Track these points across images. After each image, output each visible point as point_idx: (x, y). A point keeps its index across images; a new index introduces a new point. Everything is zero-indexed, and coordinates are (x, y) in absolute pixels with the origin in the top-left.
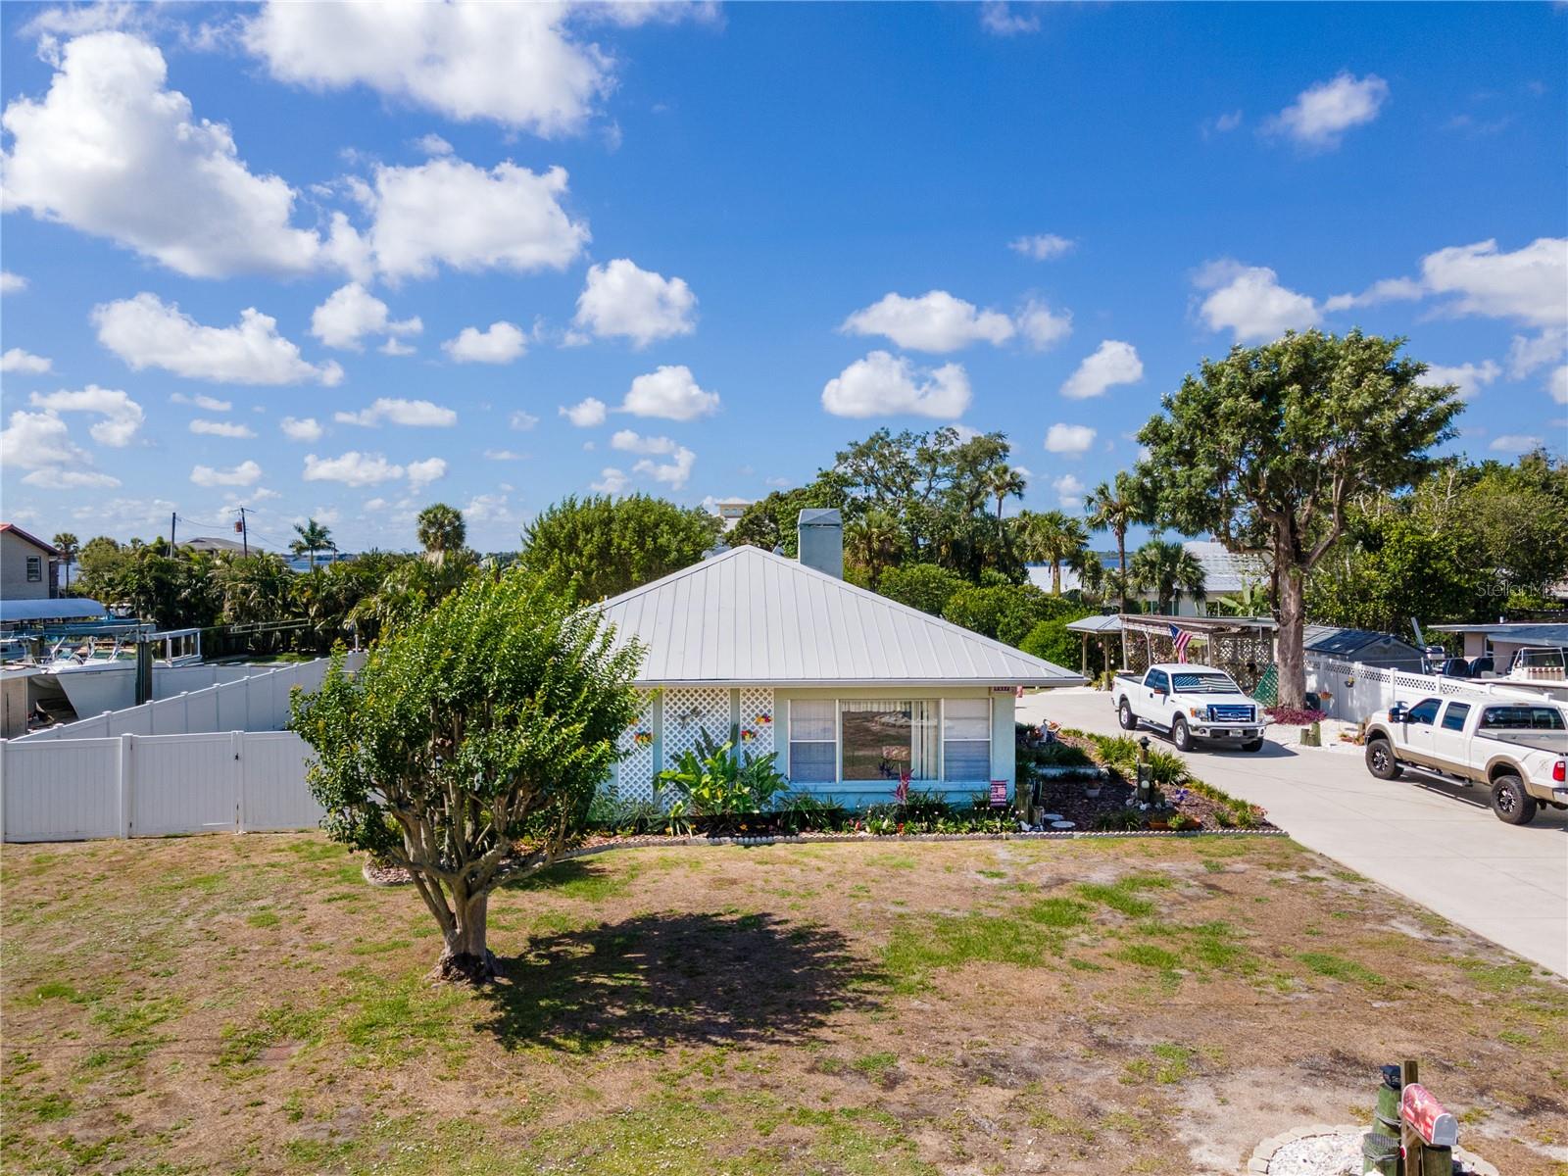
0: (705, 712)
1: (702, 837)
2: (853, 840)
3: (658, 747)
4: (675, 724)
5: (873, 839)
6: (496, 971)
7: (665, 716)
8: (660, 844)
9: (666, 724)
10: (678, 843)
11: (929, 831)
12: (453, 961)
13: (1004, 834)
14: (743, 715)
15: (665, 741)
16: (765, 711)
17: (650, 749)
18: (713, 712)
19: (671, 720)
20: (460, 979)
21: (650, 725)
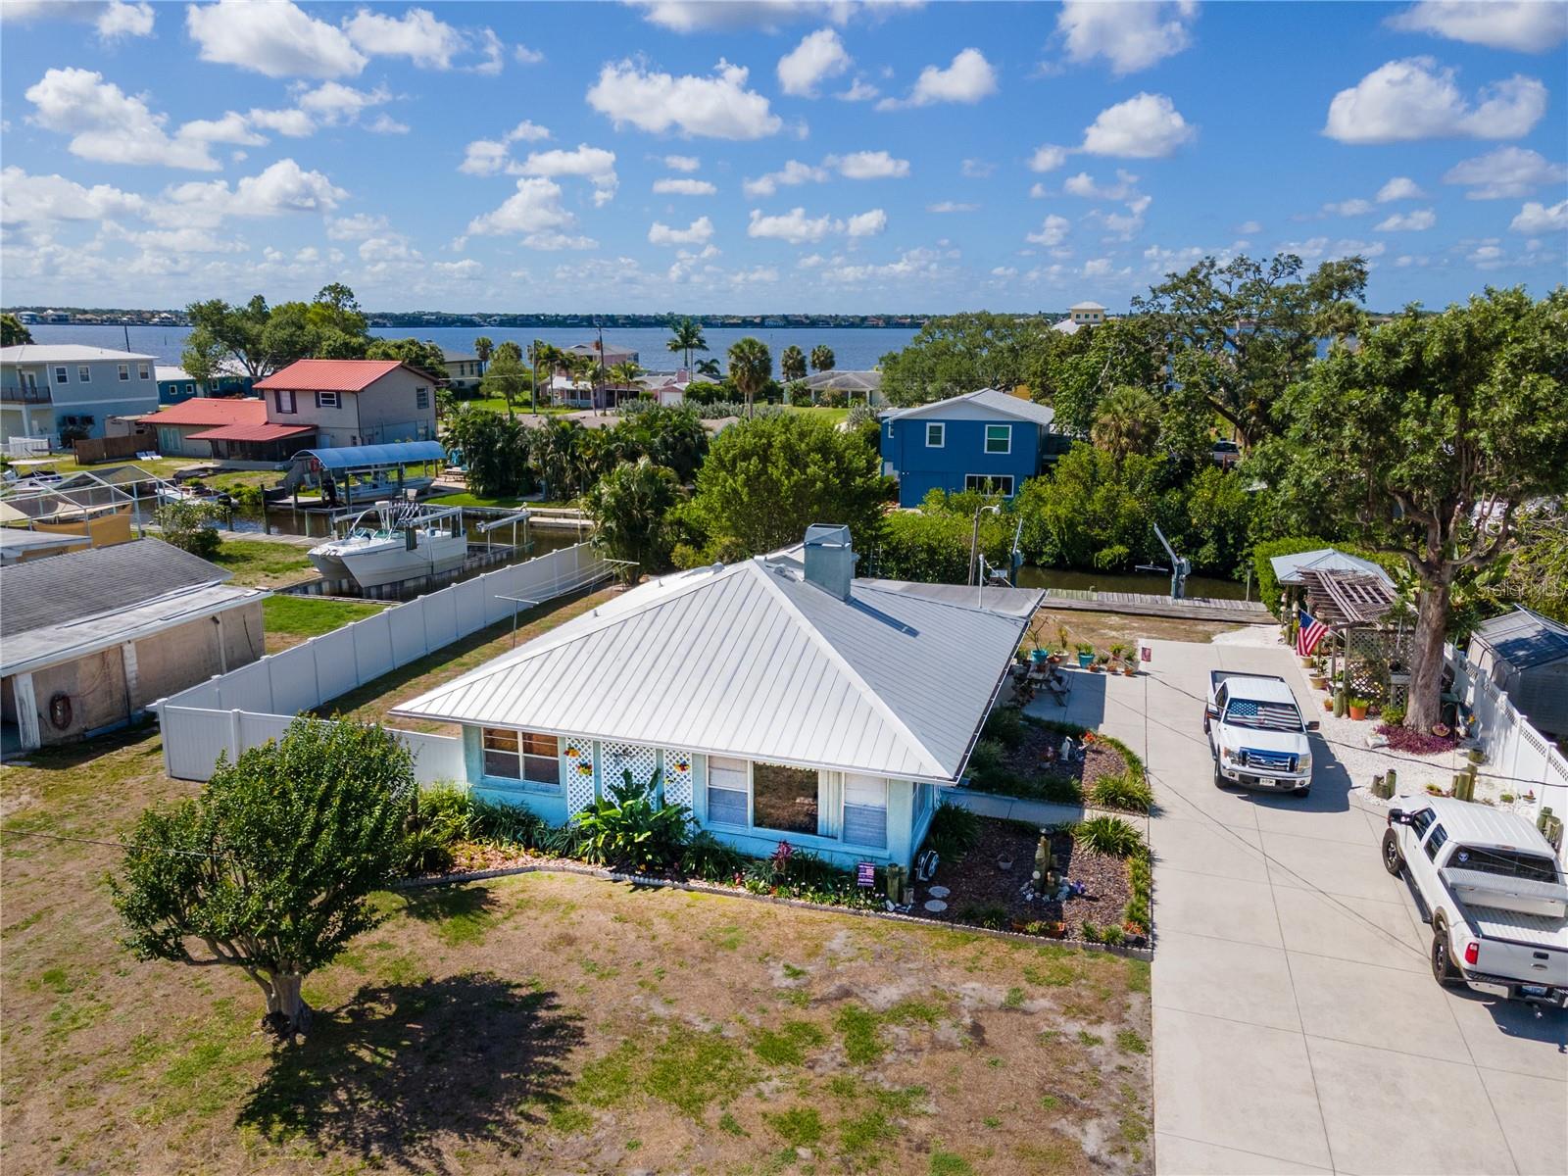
0: (634, 753)
1: (605, 871)
2: (730, 894)
3: (598, 777)
4: (611, 760)
5: (747, 897)
6: (302, 1028)
7: (603, 752)
8: (573, 871)
9: (603, 759)
10: (587, 873)
11: (799, 896)
12: (268, 1017)
13: (865, 912)
14: (666, 760)
15: (603, 774)
16: (685, 759)
17: (592, 778)
18: (641, 754)
19: (607, 756)
20: (271, 1032)
21: (591, 758)
